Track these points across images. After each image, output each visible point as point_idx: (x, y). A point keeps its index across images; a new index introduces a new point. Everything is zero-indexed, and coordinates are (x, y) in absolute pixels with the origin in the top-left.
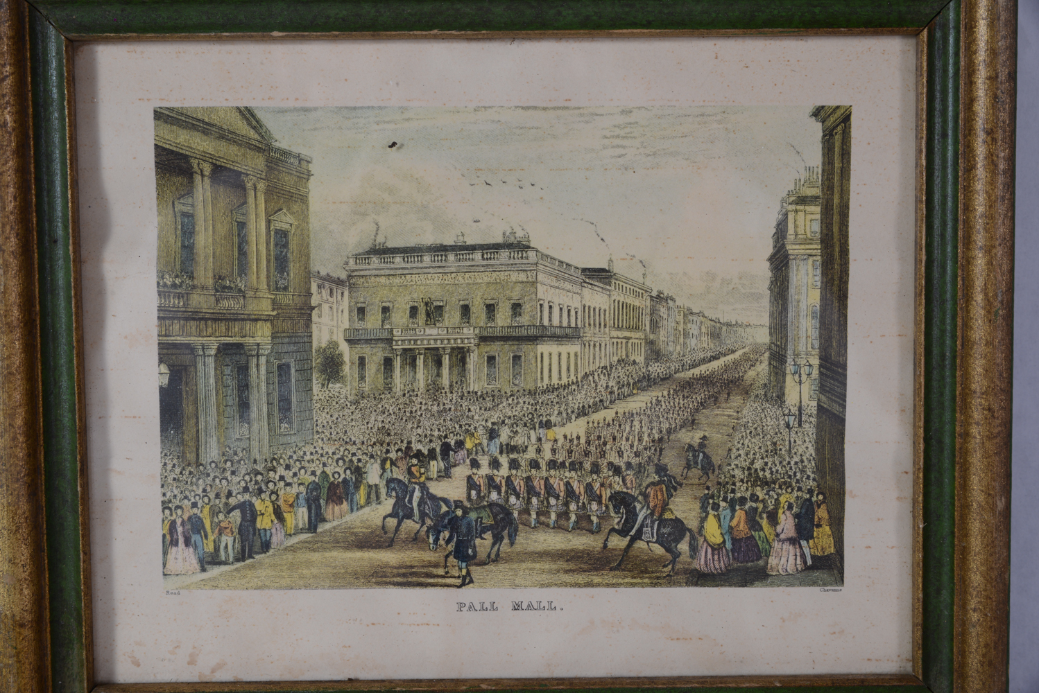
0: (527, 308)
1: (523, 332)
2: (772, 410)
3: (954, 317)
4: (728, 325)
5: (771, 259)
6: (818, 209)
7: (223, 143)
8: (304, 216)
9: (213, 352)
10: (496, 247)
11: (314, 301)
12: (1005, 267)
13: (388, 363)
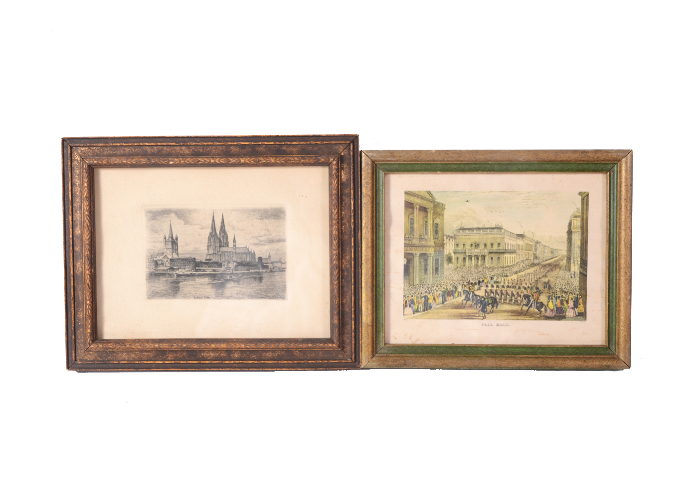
0: (502, 244)
1: (501, 251)
2: (567, 273)
3: (616, 248)
4: (556, 250)
5: (567, 232)
6: (580, 219)
7: (422, 200)
8: (442, 220)
9: (418, 255)
10: (494, 228)
11: (445, 242)
12: (630, 235)
13: (464, 259)
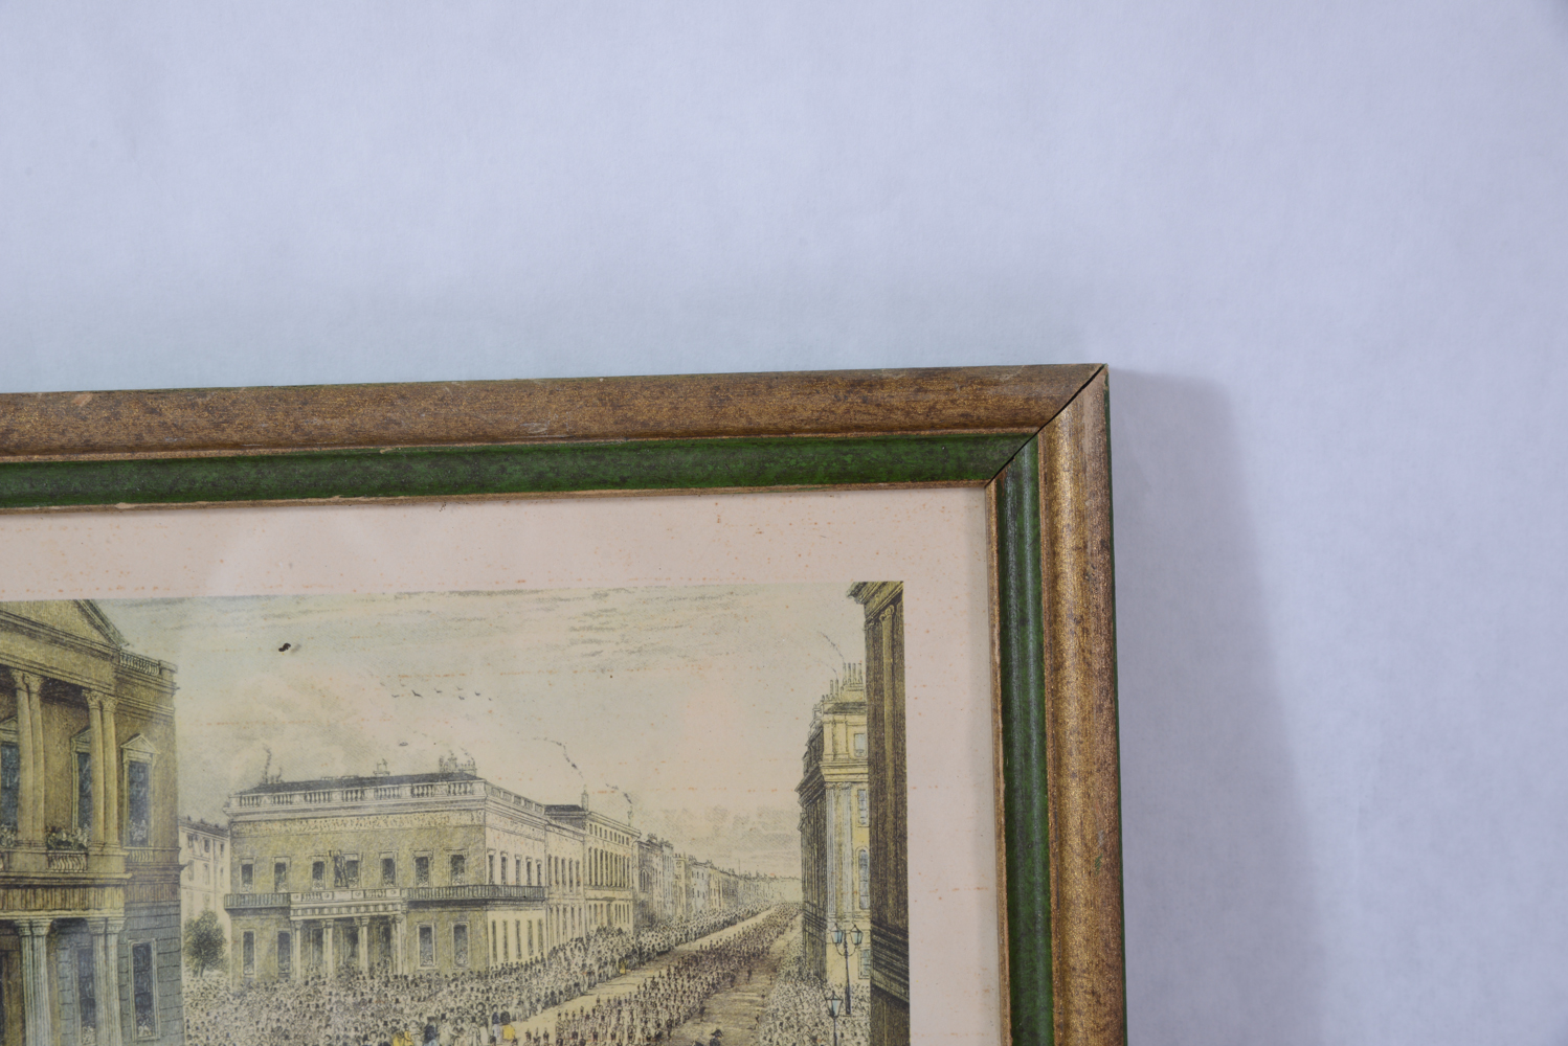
0: (471, 861)
1: (467, 895)
2: (810, 993)
3: (1046, 866)
4: (747, 878)
5: (801, 788)
6: (863, 719)
7: (56, 649)
8: (169, 743)
9: (44, 931)
10: (431, 779)
11: (183, 858)
12: (1108, 799)
13: (284, 940)
